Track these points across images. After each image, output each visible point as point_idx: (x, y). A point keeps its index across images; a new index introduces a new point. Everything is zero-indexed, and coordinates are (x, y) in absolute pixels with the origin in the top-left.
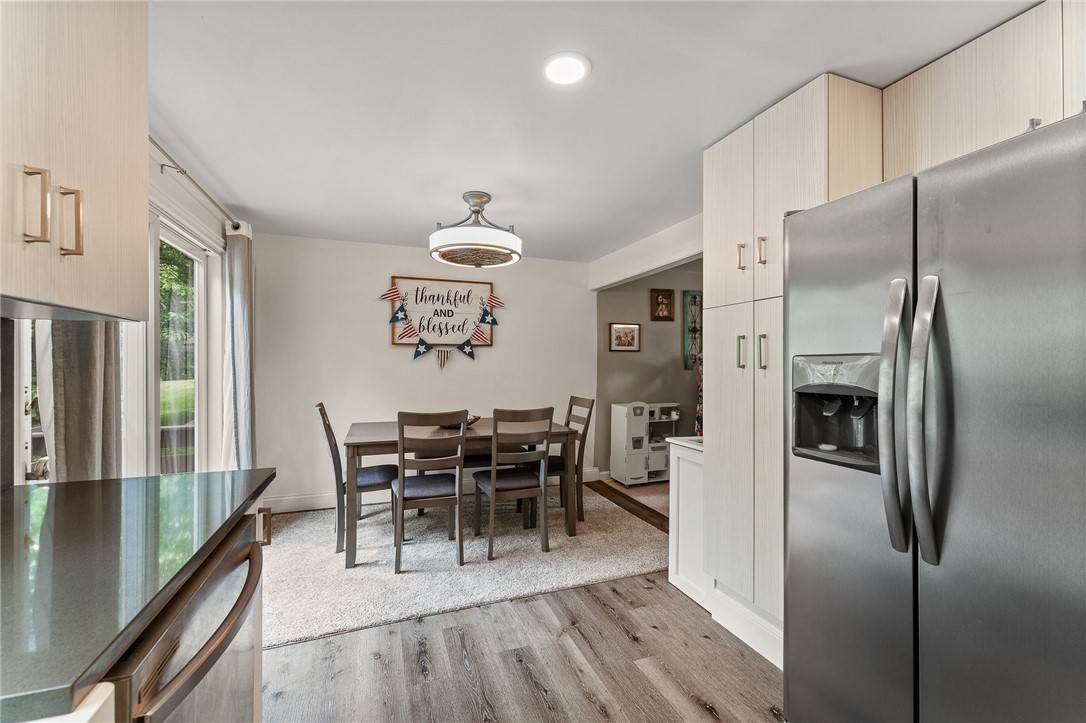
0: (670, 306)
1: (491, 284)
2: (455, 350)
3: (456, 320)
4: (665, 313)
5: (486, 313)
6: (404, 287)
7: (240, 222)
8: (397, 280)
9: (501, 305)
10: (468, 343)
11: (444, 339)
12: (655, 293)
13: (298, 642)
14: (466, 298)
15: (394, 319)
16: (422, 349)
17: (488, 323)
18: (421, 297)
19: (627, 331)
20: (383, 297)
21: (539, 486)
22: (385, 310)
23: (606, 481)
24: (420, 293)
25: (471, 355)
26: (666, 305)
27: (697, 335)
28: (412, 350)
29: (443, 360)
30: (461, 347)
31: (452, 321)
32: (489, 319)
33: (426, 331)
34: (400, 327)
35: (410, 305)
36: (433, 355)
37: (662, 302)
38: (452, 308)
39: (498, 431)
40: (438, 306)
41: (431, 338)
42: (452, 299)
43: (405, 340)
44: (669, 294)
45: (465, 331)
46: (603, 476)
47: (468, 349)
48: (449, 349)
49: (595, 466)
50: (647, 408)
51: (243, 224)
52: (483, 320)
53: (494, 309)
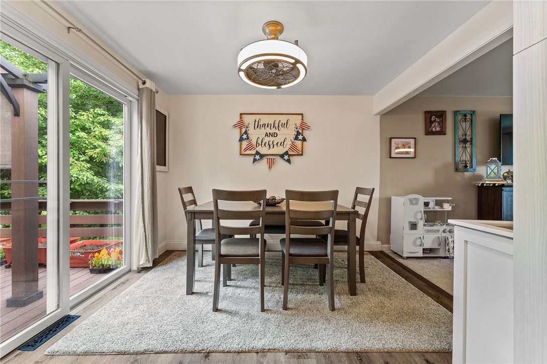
0: (443, 123)
1: (302, 114)
2: (279, 158)
3: (279, 139)
4: (438, 129)
5: (298, 133)
6: (248, 120)
7: (146, 80)
8: (243, 116)
9: (308, 128)
10: (286, 153)
11: (272, 151)
12: (429, 115)
13: (119, 353)
14: (285, 125)
15: (241, 140)
16: (257, 157)
17: (300, 140)
18: (258, 125)
19: (404, 143)
20: (235, 126)
21: (327, 256)
22: (236, 134)
23: (387, 252)
24: (257, 123)
25: (289, 161)
26: (439, 123)
27: (468, 145)
28: (252, 158)
29: (271, 164)
30: (282, 156)
31: (276, 140)
32: (300, 137)
33: (260, 146)
34: (245, 144)
35: (251, 131)
36: (264, 161)
37: (435, 121)
38: (277, 131)
39: (291, 208)
40: (268, 130)
41: (263, 150)
42: (277, 126)
43: (248, 152)
44: (441, 115)
45: (285, 146)
46: (385, 248)
47: (286, 157)
48: (274, 157)
49: (378, 240)
50: (422, 200)
51: (148, 81)
52: (296, 138)
53: (304, 131)
